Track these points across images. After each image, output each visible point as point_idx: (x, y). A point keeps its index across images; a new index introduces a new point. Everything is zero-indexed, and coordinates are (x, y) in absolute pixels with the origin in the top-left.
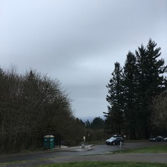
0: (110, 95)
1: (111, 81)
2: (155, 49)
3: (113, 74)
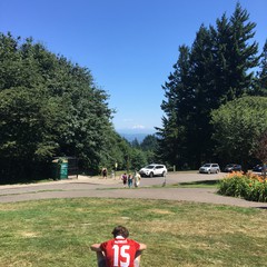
0: (167, 100)
2: (245, 24)
3: (175, 67)
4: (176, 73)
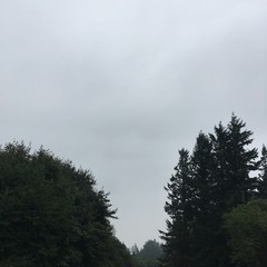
0: (170, 202)
1: (172, 179)
2: (242, 130)
4: (177, 175)
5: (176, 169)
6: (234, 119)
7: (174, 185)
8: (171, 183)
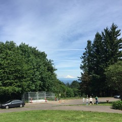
0: (83, 64)
1: (84, 54)
2: (116, 30)
4: (86, 52)
5: (85, 49)
6: (113, 24)
7: (84, 57)
8: (83, 56)
